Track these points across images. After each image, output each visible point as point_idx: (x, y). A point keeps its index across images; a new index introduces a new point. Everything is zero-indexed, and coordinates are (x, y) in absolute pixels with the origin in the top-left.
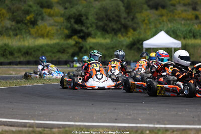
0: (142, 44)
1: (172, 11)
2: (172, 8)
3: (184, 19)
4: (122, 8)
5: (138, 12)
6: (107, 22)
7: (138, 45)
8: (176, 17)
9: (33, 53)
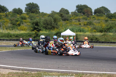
0: (61, 34)
1: (71, 22)
2: (71, 20)
3: (75, 25)
4: (53, 20)
5: (58, 22)
6: (47, 25)
7: (59, 34)
8: (72, 24)
9: (19, 36)
